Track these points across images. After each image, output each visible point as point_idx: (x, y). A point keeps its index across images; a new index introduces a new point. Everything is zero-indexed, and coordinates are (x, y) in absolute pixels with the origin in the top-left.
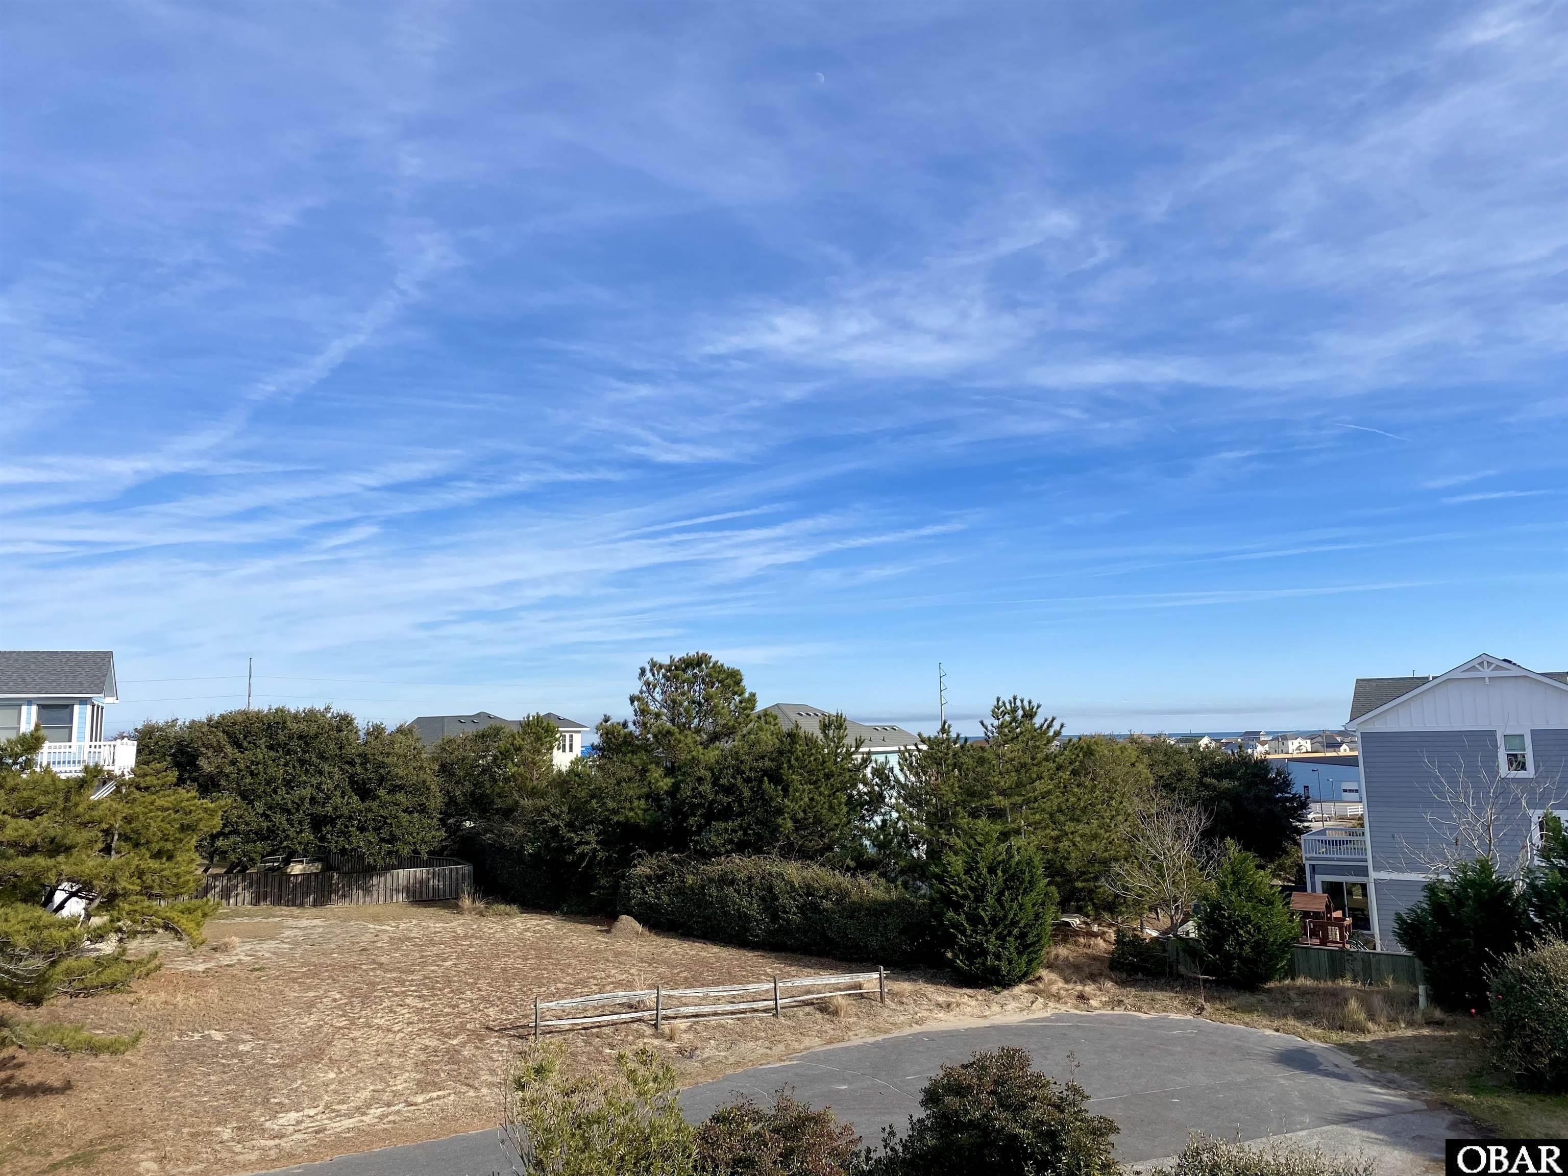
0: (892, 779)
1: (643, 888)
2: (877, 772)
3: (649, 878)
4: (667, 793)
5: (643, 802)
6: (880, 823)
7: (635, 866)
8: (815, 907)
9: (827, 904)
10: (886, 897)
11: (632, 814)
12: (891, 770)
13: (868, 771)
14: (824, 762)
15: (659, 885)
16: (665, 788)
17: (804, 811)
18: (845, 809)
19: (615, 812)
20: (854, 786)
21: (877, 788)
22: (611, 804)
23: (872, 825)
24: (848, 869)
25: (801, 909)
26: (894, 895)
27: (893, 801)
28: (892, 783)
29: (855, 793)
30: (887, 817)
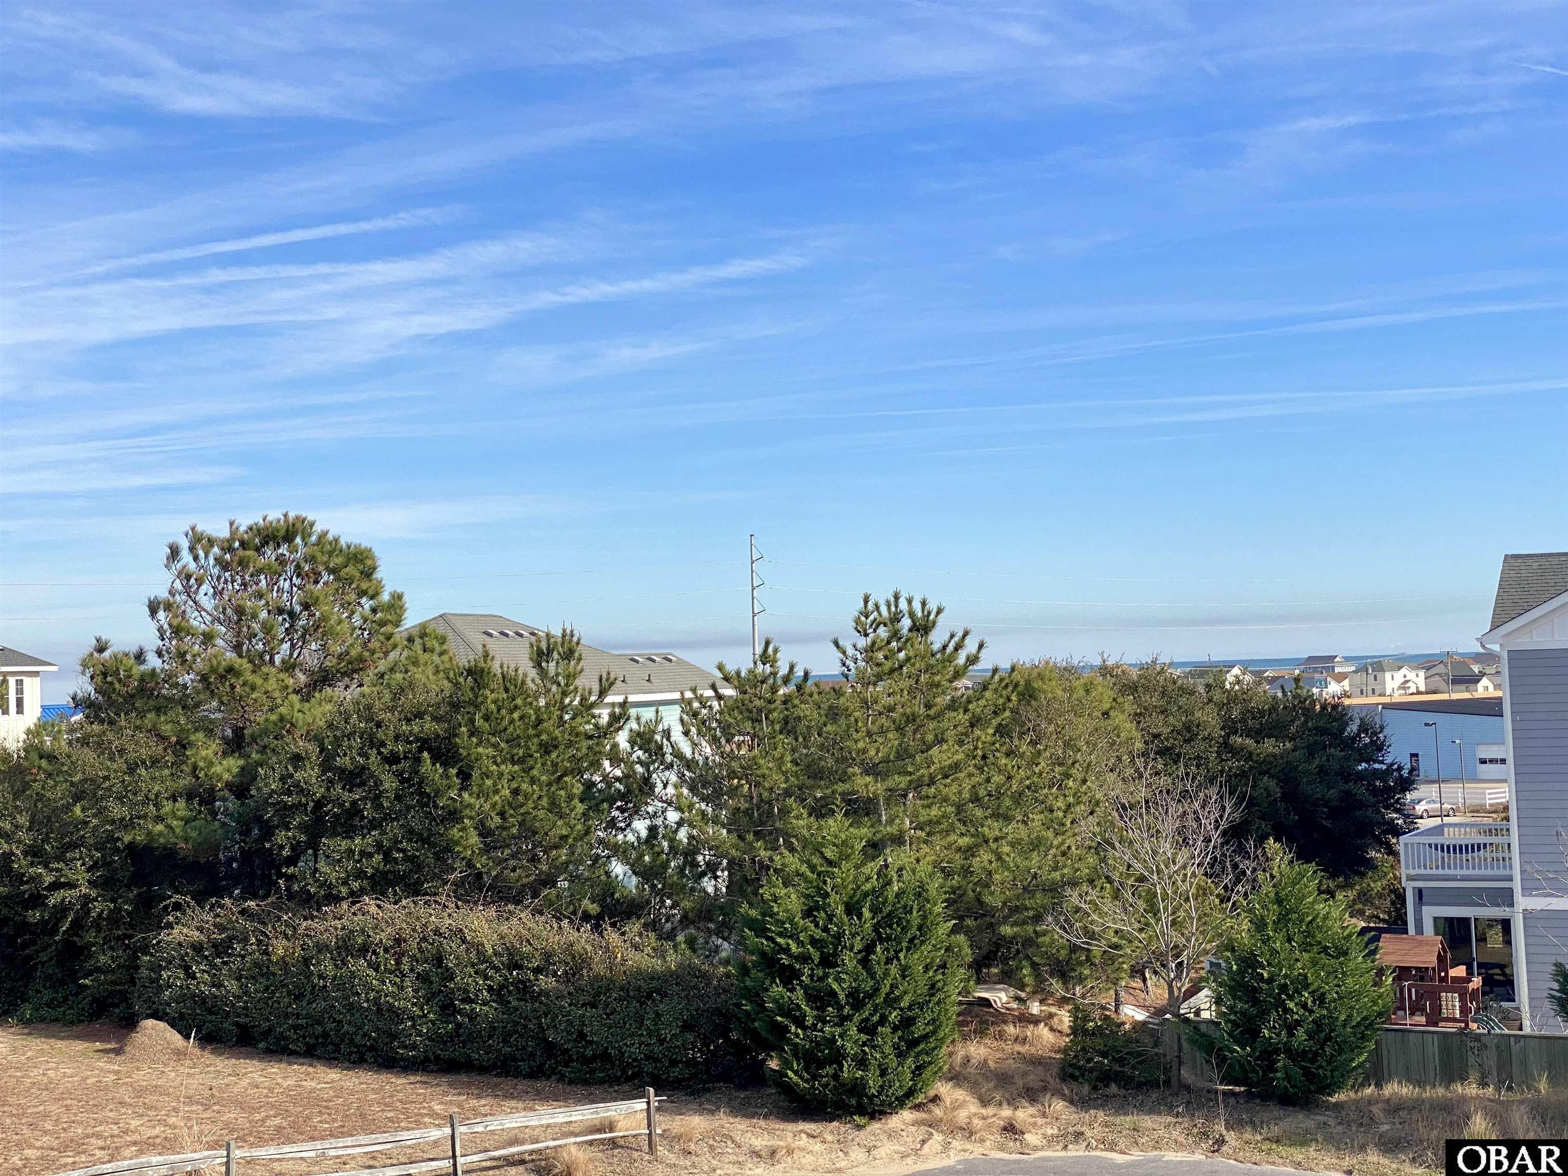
0: (668, 749)
1: (187, 968)
2: (642, 739)
3: (198, 948)
4: (229, 786)
5: (181, 804)
6: (644, 834)
7: (170, 926)
8: (524, 989)
9: (546, 982)
10: (657, 964)
11: (160, 827)
12: (667, 734)
13: (622, 739)
14: (539, 721)
15: (218, 961)
16: (226, 776)
17: (502, 814)
18: (580, 808)
19: (126, 825)
20: (596, 765)
21: (639, 769)
22: (117, 811)
23: (631, 838)
24: (586, 917)
25: (498, 993)
26: (673, 960)
27: (670, 790)
28: (669, 758)
29: (597, 778)
30: (659, 822)
